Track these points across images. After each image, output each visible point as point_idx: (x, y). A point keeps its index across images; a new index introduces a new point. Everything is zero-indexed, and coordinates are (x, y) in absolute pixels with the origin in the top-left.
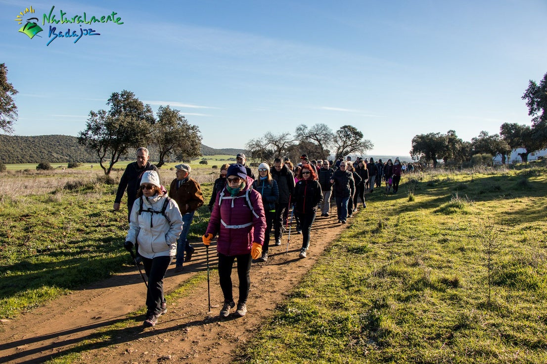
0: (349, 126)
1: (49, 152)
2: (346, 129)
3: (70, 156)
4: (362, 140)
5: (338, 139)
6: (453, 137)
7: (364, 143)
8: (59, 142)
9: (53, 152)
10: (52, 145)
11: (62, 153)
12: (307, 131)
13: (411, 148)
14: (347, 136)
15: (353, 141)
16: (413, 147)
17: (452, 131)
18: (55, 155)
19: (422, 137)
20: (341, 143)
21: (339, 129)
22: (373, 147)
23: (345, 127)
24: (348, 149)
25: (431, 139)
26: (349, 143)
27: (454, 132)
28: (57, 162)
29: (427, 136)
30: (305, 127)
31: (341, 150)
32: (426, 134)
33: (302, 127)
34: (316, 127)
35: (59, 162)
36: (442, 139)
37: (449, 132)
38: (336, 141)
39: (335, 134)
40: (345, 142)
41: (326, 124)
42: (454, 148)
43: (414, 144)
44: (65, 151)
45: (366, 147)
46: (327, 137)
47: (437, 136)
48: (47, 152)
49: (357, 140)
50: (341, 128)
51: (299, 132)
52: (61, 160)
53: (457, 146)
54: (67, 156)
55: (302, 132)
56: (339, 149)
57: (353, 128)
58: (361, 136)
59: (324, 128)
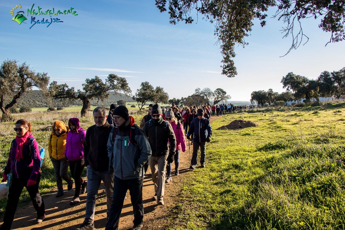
0: (220, 89)
1: (33, 101)
2: (219, 90)
3: (46, 103)
4: (226, 95)
5: (215, 94)
6: (271, 92)
7: (227, 96)
8: (39, 95)
9: (36, 101)
10: (35, 96)
11: (41, 101)
12: (200, 91)
13: (251, 98)
14: (219, 93)
15: (222, 95)
16: (252, 97)
17: (271, 89)
18: (38, 103)
19: (256, 93)
20: (216, 96)
21: (215, 90)
22: (231, 98)
23: (218, 89)
24: (220, 99)
25: (260, 93)
26: (220, 96)
27: (272, 89)
28: (39, 107)
29: (258, 92)
30: (199, 89)
31: (216, 100)
32: (257, 91)
33: (198, 89)
34: (205, 89)
35: (40, 107)
36: (265, 94)
37: (269, 90)
38: (214, 96)
39: (214, 92)
40: (218, 96)
41: (209, 88)
42: (271, 98)
43: (252, 96)
44: (43, 100)
45: (227, 98)
46: (210, 94)
47: (263, 92)
48: (32, 101)
49: (224, 95)
50: (216, 90)
51: (197, 92)
52: (41, 106)
53: (272, 97)
54: (44, 103)
55: (198, 91)
56: (215, 99)
57: (222, 90)
58: (225, 93)
59: (208, 89)
